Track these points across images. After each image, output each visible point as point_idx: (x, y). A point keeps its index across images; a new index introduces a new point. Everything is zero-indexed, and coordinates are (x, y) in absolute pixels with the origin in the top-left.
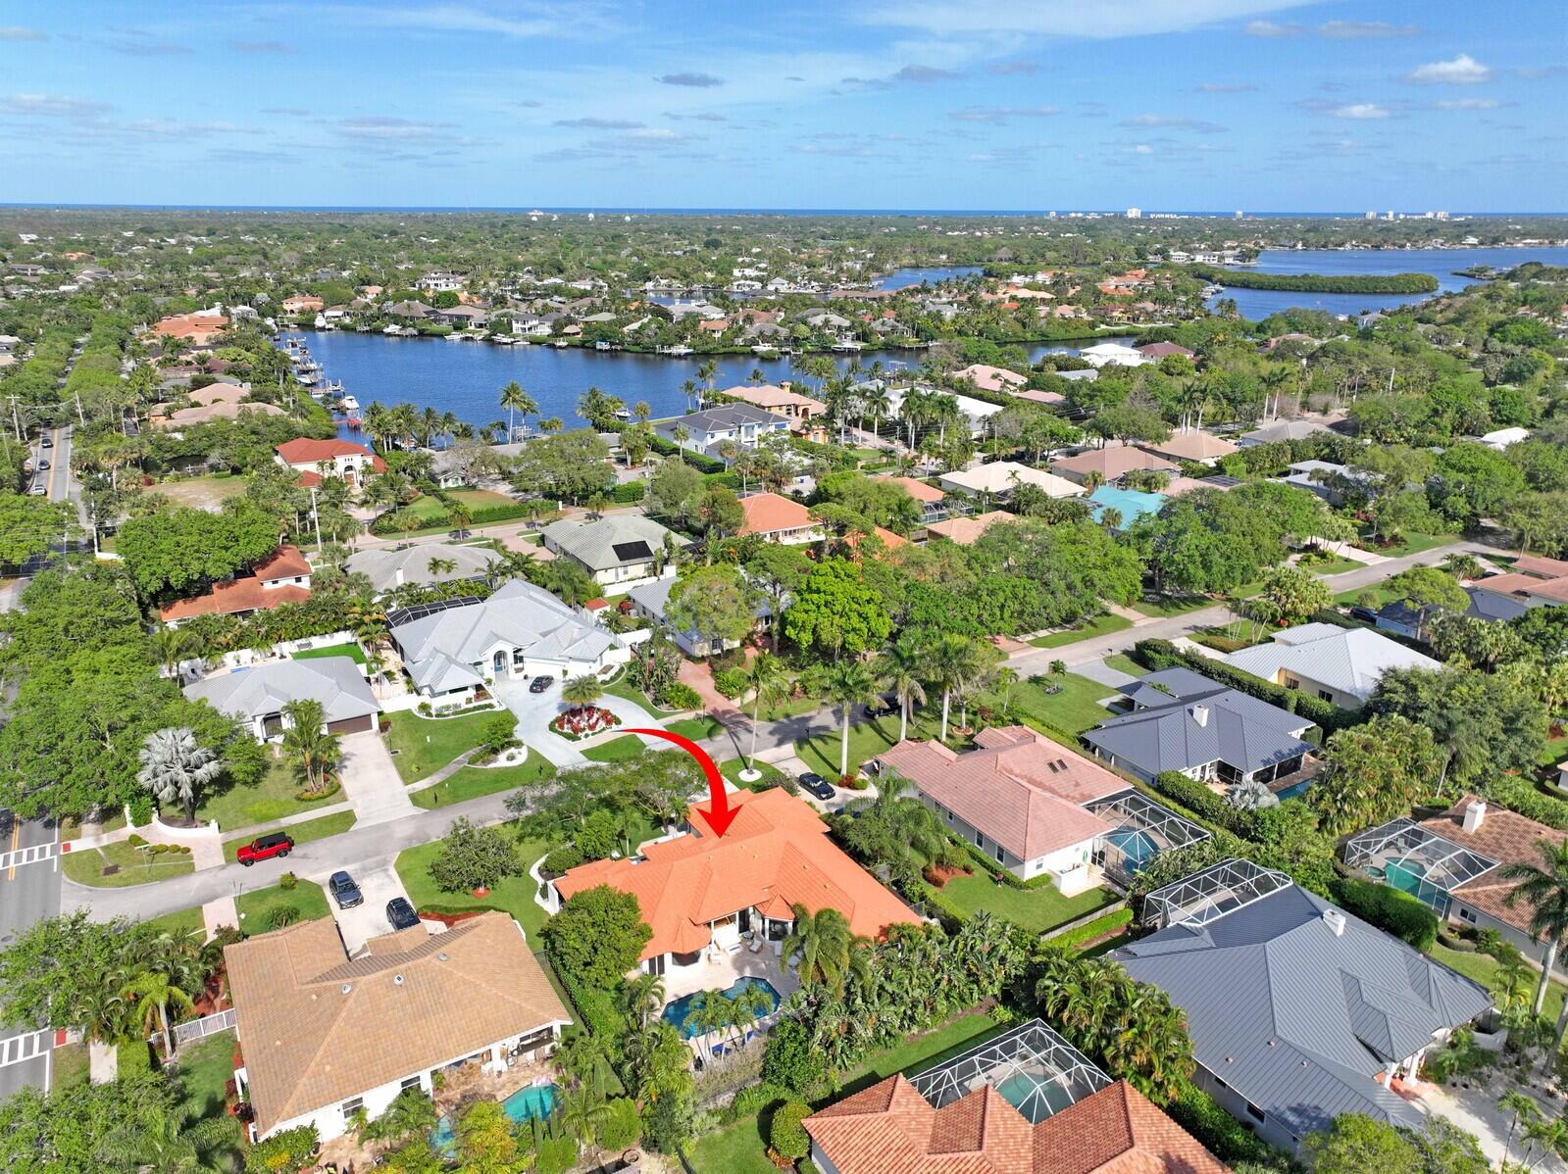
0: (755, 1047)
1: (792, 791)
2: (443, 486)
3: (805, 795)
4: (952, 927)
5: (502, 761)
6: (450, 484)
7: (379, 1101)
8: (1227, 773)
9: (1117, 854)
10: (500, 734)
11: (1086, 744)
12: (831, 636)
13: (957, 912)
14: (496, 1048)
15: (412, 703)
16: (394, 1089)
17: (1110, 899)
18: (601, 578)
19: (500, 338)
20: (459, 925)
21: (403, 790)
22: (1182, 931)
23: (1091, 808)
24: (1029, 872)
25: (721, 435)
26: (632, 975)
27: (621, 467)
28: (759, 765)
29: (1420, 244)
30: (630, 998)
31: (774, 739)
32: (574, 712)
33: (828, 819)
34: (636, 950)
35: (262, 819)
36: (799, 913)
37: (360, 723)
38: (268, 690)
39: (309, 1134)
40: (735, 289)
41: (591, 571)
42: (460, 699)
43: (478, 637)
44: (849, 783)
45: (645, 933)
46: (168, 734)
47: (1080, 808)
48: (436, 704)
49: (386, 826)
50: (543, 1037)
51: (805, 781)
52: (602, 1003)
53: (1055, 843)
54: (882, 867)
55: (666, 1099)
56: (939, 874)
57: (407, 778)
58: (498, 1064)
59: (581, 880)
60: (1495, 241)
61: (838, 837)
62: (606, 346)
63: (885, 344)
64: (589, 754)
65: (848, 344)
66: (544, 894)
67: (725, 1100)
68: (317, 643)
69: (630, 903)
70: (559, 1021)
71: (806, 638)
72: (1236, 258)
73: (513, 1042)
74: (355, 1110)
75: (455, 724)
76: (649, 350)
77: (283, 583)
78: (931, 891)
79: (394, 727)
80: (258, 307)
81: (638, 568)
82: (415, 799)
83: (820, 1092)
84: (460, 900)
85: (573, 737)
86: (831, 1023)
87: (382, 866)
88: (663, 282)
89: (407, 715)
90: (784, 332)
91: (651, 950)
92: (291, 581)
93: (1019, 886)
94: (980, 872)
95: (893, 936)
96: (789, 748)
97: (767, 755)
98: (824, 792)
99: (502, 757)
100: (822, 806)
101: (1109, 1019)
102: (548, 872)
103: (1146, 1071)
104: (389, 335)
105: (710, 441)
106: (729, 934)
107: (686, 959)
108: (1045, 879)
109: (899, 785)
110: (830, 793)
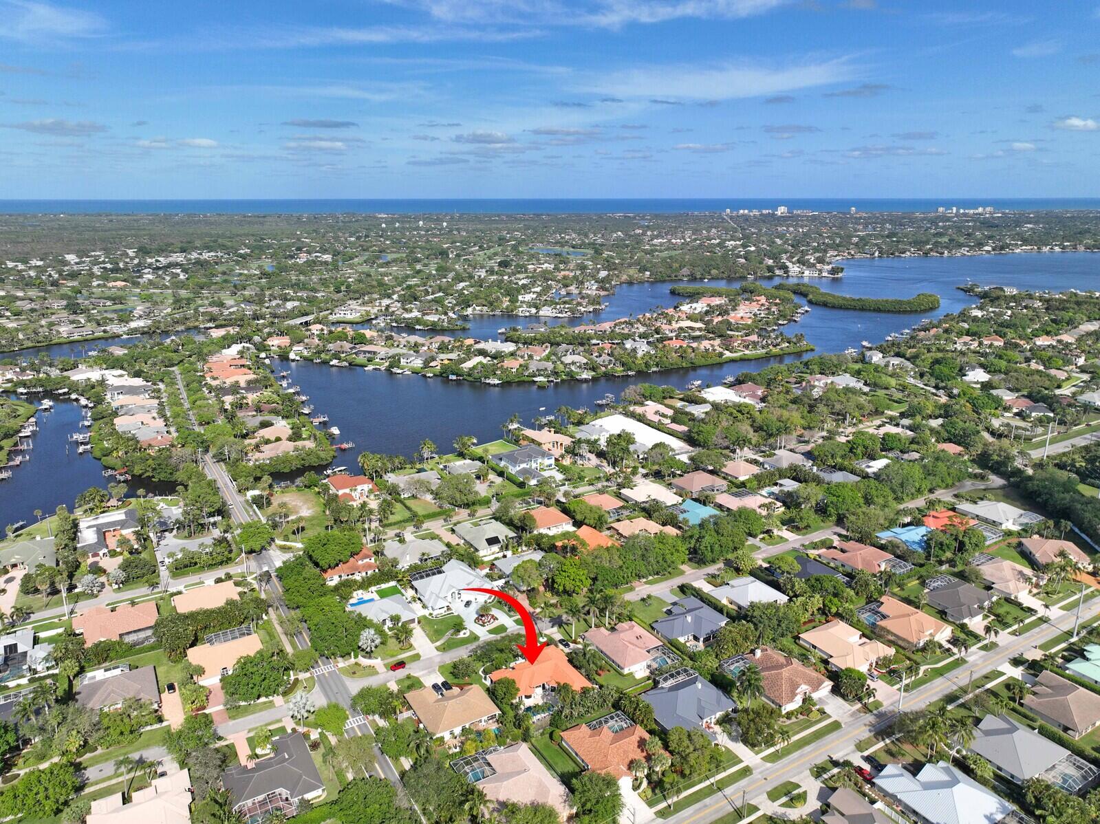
0: (548, 719)
1: (557, 646)
2: (402, 497)
3: (561, 646)
4: (601, 687)
5: (461, 635)
6: (406, 496)
7: (457, 731)
8: (696, 638)
9: (655, 665)
10: (458, 625)
11: (653, 628)
12: (569, 587)
13: (603, 683)
14: (483, 719)
15: (426, 612)
16: (460, 728)
17: (649, 678)
18: (481, 553)
19: (395, 370)
20: (466, 688)
21: (433, 646)
22: (662, 688)
23: (648, 652)
24: (626, 671)
25: (523, 466)
26: (514, 701)
27: (478, 481)
28: (546, 635)
29: (953, 252)
30: (515, 707)
31: (551, 624)
32: (482, 616)
33: (568, 655)
34: (516, 694)
35: (392, 656)
36: (558, 684)
37: (413, 621)
38: (383, 611)
39: (443, 738)
40: (521, 314)
41: (477, 550)
42: (442, 611)
43: (445, 587)
44: (575, 642)
45: (518, 690)
46: (367, 630)
47: (644, 652)
48: (435, 613)
49: (431, 658)
50: (492, 717)
51: (561, 641)
52: (508, 708)
53: (634, 662)
54: (583, 671)
55: (527, 729)
56: (600, 672)
57: (433, 642)
58: (483, 723)
59: (496, 675)
60: (1002, 248)
61: (570, 661)
62: (454, 377)
63: (604, 373)
64: (490, 632)
65: (584, 376)
66: (485, 679)
67: (541, 731)
68: (384, 586)
69: (514, 681)
70: (498, 712)
71: (561, 588)
72: (829, 272)
73: (486, 718)
74: (452, 733)
75: (443, 620)
76: (478, 380)
77: (365, 561)
78: (597, 677)
79: (423, 622)
80: (255, 345)
81: (495, 548)
82: (437, 648)
83: (564, 728)
84: (461, 681)
85: (483, 626)
86: (567, 711)
87: (434, 670)
88: (478, 308)
89: (425, 617)
90: (550, 366)
91: (519, 695)
92: (368, 560)
93: (624, 676)
94: (612, 671)
95: (585, 691)
96: (555, 629)
97: (548, 632)
98: (567, 645)
99: (462, 633)
100: (567, 650)
101: (635, 710)
102: (485, 672)
103: (642, 721)
104: (333, 366)
105: (518, 469)
106: (540, 691)
107: (528, 697)
108: (631, 673)
109: (589, 645)
110: (568, 645)
